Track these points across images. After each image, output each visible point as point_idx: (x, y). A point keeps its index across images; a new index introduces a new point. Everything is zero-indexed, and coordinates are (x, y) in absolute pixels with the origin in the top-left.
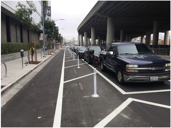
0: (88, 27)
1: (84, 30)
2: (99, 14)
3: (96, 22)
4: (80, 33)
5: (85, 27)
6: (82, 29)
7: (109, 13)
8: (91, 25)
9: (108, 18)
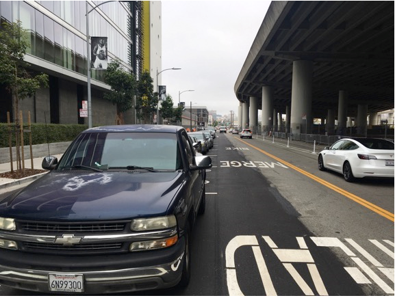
0: (255, 85)
1: (249, 92)
2: (271, 54)
3: (271, 72)
4: (242, 99)
5: (248, 84)
6: (243, 92)
7: (294, 50)
8: (261, 80)
9: (294, 63)
